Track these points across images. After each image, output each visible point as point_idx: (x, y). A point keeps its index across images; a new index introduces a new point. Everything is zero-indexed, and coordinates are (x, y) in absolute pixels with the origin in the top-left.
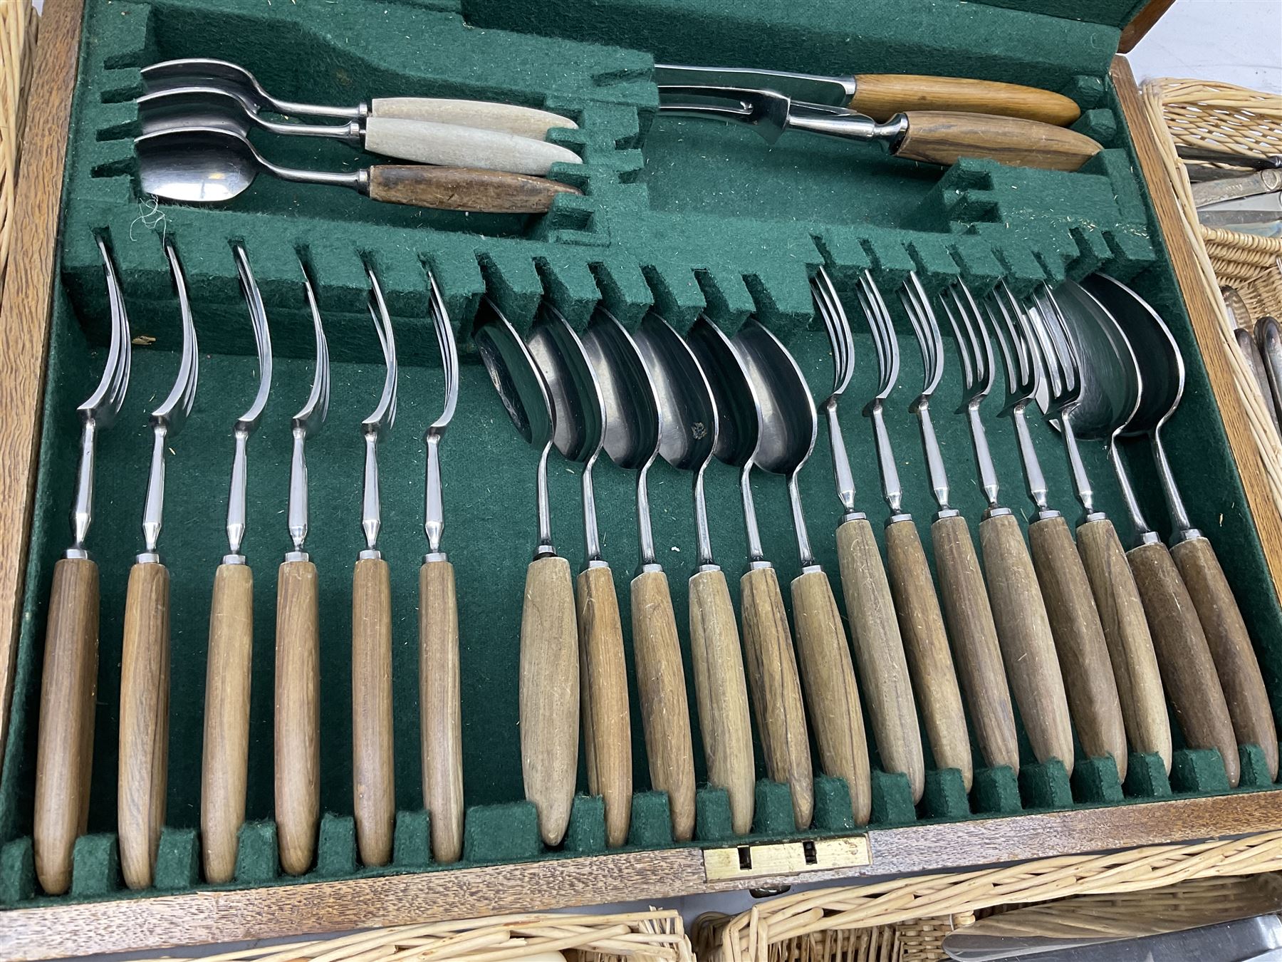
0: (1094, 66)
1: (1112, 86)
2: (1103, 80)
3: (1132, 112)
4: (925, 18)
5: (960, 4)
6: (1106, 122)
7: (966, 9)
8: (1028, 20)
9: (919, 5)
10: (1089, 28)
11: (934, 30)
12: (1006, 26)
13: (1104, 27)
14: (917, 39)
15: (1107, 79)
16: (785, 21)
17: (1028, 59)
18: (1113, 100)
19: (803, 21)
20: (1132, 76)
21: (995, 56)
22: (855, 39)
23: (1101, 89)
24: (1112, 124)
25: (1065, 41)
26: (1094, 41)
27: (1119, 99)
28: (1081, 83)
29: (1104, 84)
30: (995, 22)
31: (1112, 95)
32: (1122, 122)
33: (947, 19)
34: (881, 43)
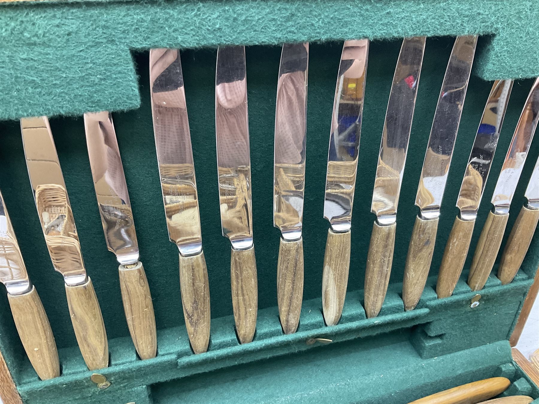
0: (505, 360)
1: (518, 366)
2: (512, 363)
3: (534, 376)
4: (422, 372)
5: (434, 359)
6: (525, 386)
7: (438, 360)
8: (466, 354)
9: (417, 368)
10: (494, 345)
11: (429, 375)
12: (459, 360)
13: (500, 342)
14: (423, 382)
15: (514, 363)
16: (362, 398)
17: (475, 369)
18: (522, 372)
19: (370, 395)
20: (524, 357)
21: (460, 374)
22: (396, 393)
23: (513, 368)
24: (529, 386)
25: (487, 355)
26: (499, 350)
27: (525, 372)
28: (503, 369)
29: (513, 365)
30: (453, 360)
31: (520, 370)
32: (532, 384)
33: (432, 368)
34: (407, 390)
